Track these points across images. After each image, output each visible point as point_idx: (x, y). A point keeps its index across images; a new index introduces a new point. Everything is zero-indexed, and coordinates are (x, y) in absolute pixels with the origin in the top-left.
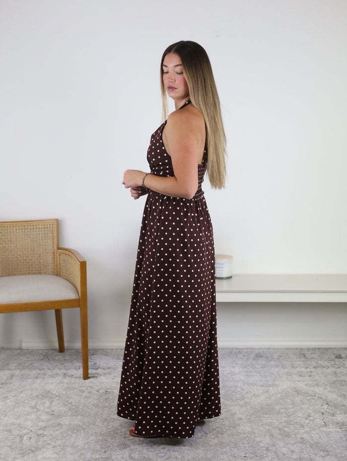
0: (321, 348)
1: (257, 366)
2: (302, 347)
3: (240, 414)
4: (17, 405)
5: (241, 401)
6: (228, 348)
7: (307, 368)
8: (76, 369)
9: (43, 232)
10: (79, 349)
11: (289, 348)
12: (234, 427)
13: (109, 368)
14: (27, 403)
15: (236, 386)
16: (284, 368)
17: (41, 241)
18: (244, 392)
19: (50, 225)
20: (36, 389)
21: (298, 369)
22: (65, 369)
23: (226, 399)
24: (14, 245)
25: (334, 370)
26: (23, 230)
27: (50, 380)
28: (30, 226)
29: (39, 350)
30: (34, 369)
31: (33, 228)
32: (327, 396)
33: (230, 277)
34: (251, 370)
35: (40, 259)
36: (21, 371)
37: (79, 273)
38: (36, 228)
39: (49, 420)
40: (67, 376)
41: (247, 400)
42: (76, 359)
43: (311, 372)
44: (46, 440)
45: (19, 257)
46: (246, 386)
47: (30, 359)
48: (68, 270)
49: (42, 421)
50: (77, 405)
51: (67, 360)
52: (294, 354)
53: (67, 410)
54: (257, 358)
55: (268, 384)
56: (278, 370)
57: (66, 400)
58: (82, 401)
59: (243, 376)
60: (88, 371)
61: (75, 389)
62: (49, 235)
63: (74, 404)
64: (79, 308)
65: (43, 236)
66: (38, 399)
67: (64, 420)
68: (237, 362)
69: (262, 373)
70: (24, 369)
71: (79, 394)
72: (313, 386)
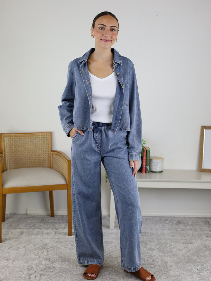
1: (179, 229)
2: (207, 217)
3: (170, 262)
4: (26, 253)
5: (171, 253)
6: (159, 217)
7: (210, 231)
8: (62, 229)
9: (42, 140)
10: (64, 215)
11: (198, 217)
12: (167, 272)
14: (32, 252)
15: (166, 243)
16: (196, 231)
17: (41, 146)
18: (173, 246)
19: (46, 135)
20: (38, 242)
21: (205, 232)
22: (55, 229)
23: (160, 252)
24: (24, 148)
26: (29, 139)
27: (46, 237)
28: (34, 136)
29: (38, 215)
30: (37, 229)
31: (36, 138)
33: (162, 172)
34: (175, 232)
35: (40, 157)
36: (27, 229)
37: (67, 168)
38: (38, 138)
39: (47, 264)
40: (57, 234)
41: (174, 253)
42: (62, 223)
44: (46, 279)
45: (27, 157)
46: (173, 243)
47: (33, 221)
48: (58, 165)
49: (43, 265)
50: (64, 254)
51: (57, 223)
52: (202, 221)
53: (58, 257)
54: (178, 224)
55: (187, 242)
56: (192, 232)
57: (57, 250)
58: (68, 251)
59: (170, 236)
60: (71, 230)
61: (62, 243)
62: (46, 142)
63: (62, 253)
64: (67, 190)
65: (42, 142)
66: (39, 249)
67: (57, 264)
68: (165, 226)
69: (183, 234)
70: (29, 228)
71: (65, 247)
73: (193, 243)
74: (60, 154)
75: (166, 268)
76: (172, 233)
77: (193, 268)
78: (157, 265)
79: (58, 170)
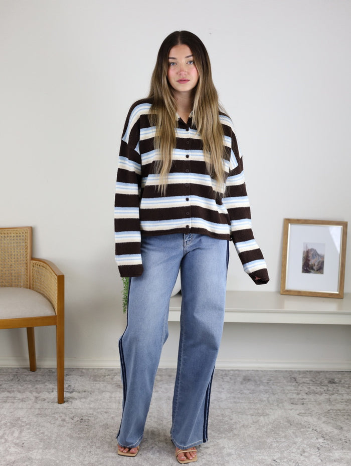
0: (312, 371)
1: (245, 391)
2: (293, 370)
3: (229, 448)
5: (230, 432)
7: (298, 394)
8: (48, 392)
9: (15, 241)
10: (52, 368)
11: (279, 371)
13: (85, 392)
15: (223, 414)
16: (274, 394)
17: (13, 251)
18: (233, 421)
19: (23, 233)
20: (5, 415)
21: (289, 396)
22: (37, 392)
23: (213, 430)
25: (328, 397)
27: (20, 405)
29: (8, 368)
30: (3, 391)
31: (5, 237)
32: (321, 428)
34: (239, 395)
35: (12, 270)
37: (56, 288)
38: (8, 236)
39: (18, 453)
40: (39, 400)
41: (235, 431)
42: (49, 381)
43: (303, 399)
46: (235, 415)
48: (43, 283)
49: (11, 454)
50: (49, 435)
51: (39, 381)
52: (284, 378)
53: (38, 441)
54: (244, 382)
55: (258, 413)
56: (268, 396)
57: (38, 429)
58: (56, 430)
59: (231, 403)
60: (63, 394)
61: (47, 416)
62: (22, 244)
63: (46, 434)
64: (55, 326)
65: (15, 245)
66: (6, 427)
67: (35, 454)
68: (223, 386)
69: (251, 399)
71: (52, 423)
72: (306, 416)
73: (267, 415)
74: (45, 265)
75: (220, 458)
76: (234, 398)
77: (266, 458)
78: (206, 453)
79: (42, 292)
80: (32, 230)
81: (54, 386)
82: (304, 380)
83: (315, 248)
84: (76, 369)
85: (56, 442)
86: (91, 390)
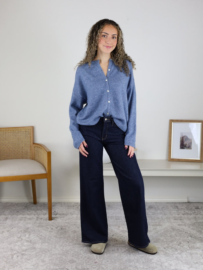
1: (149, 213)
2: (176, 202)
4: (10, 237)
7: (178, 215)
8: (44, 215)
9: (25, 134)
10: (45, 203)
11: (168, 203)
13: (63, 214)
16: (165, 215)
17: (23, 140)
19: (29, 130)
20: (21, 226)
21: (173, 215)
22: (37, 215)
24: (8, 141)
25: (194, 216)
26: (13, 133)
27: (29, 221)
28: (17, 130)
29: (22, 203)
30: (20, 215)
31: (19, 132)
32: (190, 232)
35: (23, 150)
37: (47, 158)
38: (20, 132)
39: (29, 245)
40: (39, 219)
42: (44, 209)
43: (181, 217)
44: (27, 258)
45: (11, 149)
47: (17, 208)
48: (40, 156)
49: (25, 246)
50: (45, 236)
51: (39, 209)
52: (171, 206)
53: (38, 239)
54: (149, 209)
55: (156, 224)
56: (162, 216)
57: (38, 233)
58: (48, 234)
60: (51, 216)
61: (43, 227)
62: (28, 136)
63: (43, 236)
64: (47, 179)
65: (24, 136)
66: (22, 232)
67: (37, 246)
69: (153, 217)
70: (13, 215)
71: (46, 230)
72: (182, 226)
73: (162, 225)
74: (39, 146)
77: (160, 247)
79: (39, 161)
80: (33, 128)
81: (46, 212)
82: (182, 207)
83: (186, 135)
84: (58, 203)
85: (48, 240)
86: (66, 213)
